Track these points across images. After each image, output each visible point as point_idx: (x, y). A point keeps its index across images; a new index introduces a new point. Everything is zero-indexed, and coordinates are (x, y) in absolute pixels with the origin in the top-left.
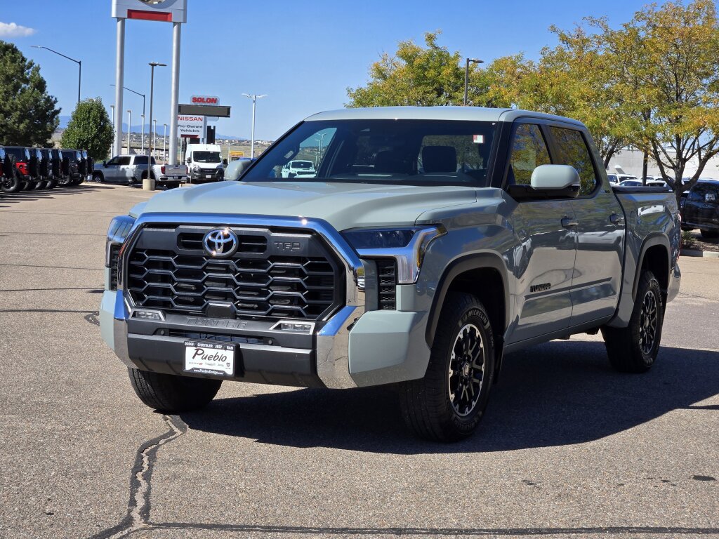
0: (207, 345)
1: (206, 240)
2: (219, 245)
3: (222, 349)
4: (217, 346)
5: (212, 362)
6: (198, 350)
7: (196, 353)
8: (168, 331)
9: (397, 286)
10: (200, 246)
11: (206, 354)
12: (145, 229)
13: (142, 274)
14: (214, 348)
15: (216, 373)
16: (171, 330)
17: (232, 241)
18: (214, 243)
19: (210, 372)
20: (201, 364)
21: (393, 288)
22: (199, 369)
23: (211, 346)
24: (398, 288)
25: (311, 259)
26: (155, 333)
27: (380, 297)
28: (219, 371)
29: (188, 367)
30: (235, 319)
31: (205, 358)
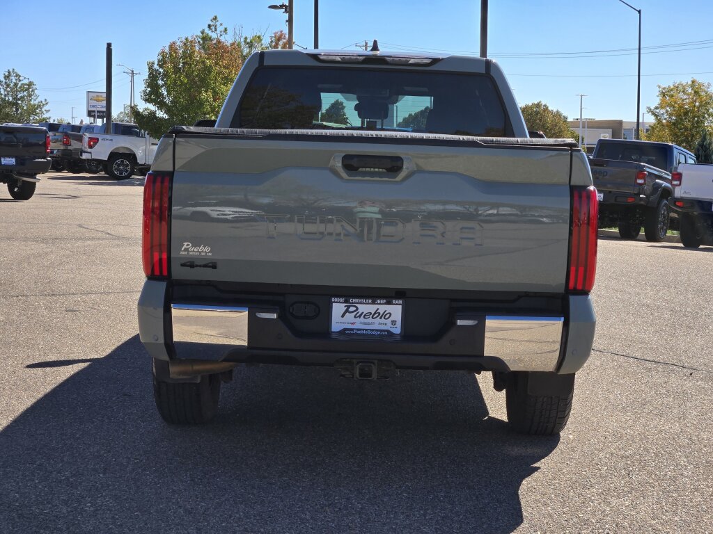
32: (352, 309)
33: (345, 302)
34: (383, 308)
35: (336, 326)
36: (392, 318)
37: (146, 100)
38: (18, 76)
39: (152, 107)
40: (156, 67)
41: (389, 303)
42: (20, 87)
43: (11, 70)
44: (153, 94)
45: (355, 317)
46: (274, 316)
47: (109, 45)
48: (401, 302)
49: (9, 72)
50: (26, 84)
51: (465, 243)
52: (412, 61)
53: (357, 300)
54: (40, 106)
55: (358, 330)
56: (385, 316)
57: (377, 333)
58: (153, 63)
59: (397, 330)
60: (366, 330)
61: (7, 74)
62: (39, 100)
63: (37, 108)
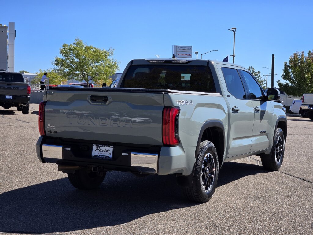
32: (98, 148)
33: (97, 146)
34: (107, 148)
35: (93, 154)
36: (110, 152)
37: (283, 78)
38: (253, 69)
39: (288, 82)
40: (288, 64)
41: (109, 147)
42: (254, 74)
43: (251, 67)
44: (286, 76)
45: (99, 151)
46: (69, 149)
47: (273, 55)
48: (112, 147)
49: (250, 68)
50: (257, 73)
51: (126, 126)
52: (180, 62)
53: (100, 146)
54: (262, 81)
55: (99, 155)
56: (108, 151)
57: (105, 157)
58: (286, 63)
59: (111, 156)
60: (102, 156)
61: (249, 68)
62: (262, 79)
63: (261, 83)
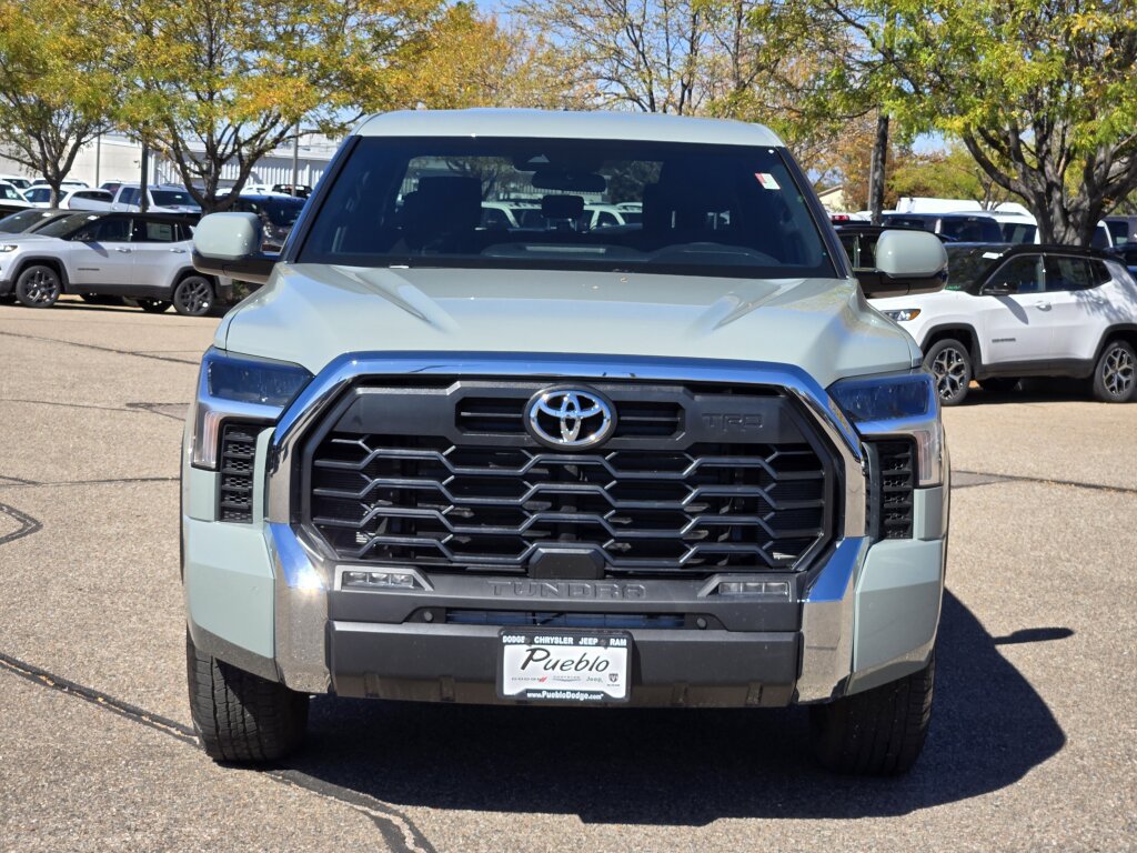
0: (557, 640)
1: (533, 414)
2: (570, 423)
3: (597, 645)
4: (584, 641)
5: (572, 672)
6: (533, 651)
7: (530, 658)
8: (444, 611)
9: (916, 491)
10: (520, 426)
11: (553, 658)
12: (360, 391)
13: (359, 490)
14: (576, 643)
15: (582, 697)
16: (449, 610)
17: (601, 413)
18: (557, 420)
19: (568, 696)
20: (542, 680)
21: (908, 494)
22: (540, 691)
23: (571, 640)
24: (918, 495)
25: (780, 447)
26: (408, 619)
27: (884, 513)
28: (590, 693)
29: (510, 688)
30: (604, 578)
31: (553, 667)
